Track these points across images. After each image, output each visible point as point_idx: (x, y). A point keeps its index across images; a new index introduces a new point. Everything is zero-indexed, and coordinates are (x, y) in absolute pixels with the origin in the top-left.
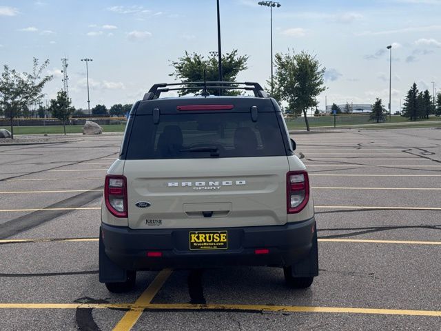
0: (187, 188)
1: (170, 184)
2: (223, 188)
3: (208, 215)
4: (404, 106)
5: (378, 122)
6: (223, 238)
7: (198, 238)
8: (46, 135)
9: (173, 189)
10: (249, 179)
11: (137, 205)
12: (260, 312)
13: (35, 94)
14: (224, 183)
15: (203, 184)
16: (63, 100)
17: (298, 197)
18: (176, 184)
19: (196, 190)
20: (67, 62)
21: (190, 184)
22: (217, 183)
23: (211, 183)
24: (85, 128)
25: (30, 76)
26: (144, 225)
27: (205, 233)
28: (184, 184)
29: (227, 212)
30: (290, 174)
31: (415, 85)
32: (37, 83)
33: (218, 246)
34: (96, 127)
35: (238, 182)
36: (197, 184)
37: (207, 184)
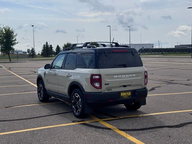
0: (120, 78)
1: (115, 77)
3: (125, 86)
4: (42, 51)
5: (33, 58)
6: (130, 94)
7: (123, 94)
10: (136, 74)
11: (105, 84)
14: (130, 76)
18: (117, 76)
19: (122, 78)
21: (121, 76)
22: (128, 76)
23: (126, 76)
26: (106, 91)
27: (125, 92)
28: (119, 76)
29: (130, 85)
31: (47, 43)
33: (129, 96)
35: (133, 75)
36: (123, 76)
37: (125, 76)
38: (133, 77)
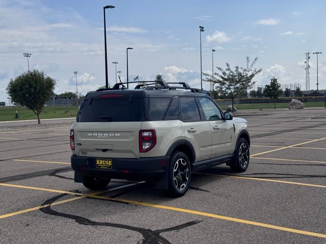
0: (96, 137)
1: (89, 135)
2: (110, 137)
3: (105, 150)
6: (110, 163)
7: (100, 162)
8: (261, 110)
9: (90, 137)
10: (121, 133)
11: (77, 144)
12: (127, 203)
13: (249, 82)
14: (110, 135)
15: (102, 135)
16: (274, 85)
17: (148, 144)
18: (91, 135)
19: (99, 138)
20: (310, 55)
22: (107, 135)
23: (105, 135)
24: (291, 105)
25: (245, 70)
26: (81, 155)
27: (103, 160)
28: (94, 135)
30: (141, 131)
32: (250, 74)
33: (108, 167)
34: (299, 104)
35: (116, 135)
36: (99, 135)
37: (103, 135)
38: (114, 137)
